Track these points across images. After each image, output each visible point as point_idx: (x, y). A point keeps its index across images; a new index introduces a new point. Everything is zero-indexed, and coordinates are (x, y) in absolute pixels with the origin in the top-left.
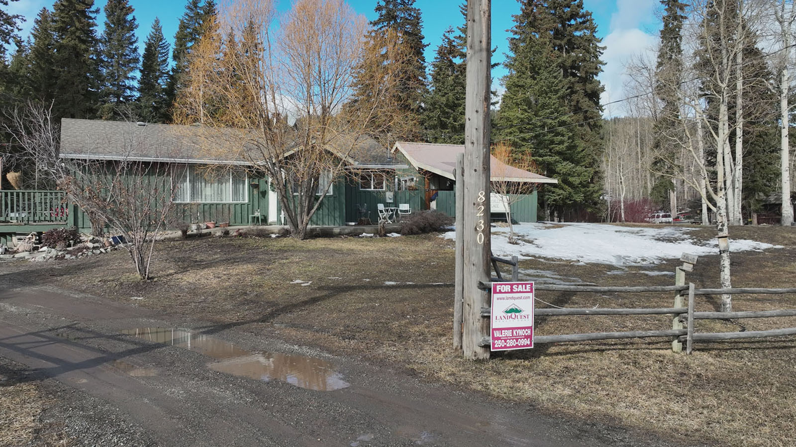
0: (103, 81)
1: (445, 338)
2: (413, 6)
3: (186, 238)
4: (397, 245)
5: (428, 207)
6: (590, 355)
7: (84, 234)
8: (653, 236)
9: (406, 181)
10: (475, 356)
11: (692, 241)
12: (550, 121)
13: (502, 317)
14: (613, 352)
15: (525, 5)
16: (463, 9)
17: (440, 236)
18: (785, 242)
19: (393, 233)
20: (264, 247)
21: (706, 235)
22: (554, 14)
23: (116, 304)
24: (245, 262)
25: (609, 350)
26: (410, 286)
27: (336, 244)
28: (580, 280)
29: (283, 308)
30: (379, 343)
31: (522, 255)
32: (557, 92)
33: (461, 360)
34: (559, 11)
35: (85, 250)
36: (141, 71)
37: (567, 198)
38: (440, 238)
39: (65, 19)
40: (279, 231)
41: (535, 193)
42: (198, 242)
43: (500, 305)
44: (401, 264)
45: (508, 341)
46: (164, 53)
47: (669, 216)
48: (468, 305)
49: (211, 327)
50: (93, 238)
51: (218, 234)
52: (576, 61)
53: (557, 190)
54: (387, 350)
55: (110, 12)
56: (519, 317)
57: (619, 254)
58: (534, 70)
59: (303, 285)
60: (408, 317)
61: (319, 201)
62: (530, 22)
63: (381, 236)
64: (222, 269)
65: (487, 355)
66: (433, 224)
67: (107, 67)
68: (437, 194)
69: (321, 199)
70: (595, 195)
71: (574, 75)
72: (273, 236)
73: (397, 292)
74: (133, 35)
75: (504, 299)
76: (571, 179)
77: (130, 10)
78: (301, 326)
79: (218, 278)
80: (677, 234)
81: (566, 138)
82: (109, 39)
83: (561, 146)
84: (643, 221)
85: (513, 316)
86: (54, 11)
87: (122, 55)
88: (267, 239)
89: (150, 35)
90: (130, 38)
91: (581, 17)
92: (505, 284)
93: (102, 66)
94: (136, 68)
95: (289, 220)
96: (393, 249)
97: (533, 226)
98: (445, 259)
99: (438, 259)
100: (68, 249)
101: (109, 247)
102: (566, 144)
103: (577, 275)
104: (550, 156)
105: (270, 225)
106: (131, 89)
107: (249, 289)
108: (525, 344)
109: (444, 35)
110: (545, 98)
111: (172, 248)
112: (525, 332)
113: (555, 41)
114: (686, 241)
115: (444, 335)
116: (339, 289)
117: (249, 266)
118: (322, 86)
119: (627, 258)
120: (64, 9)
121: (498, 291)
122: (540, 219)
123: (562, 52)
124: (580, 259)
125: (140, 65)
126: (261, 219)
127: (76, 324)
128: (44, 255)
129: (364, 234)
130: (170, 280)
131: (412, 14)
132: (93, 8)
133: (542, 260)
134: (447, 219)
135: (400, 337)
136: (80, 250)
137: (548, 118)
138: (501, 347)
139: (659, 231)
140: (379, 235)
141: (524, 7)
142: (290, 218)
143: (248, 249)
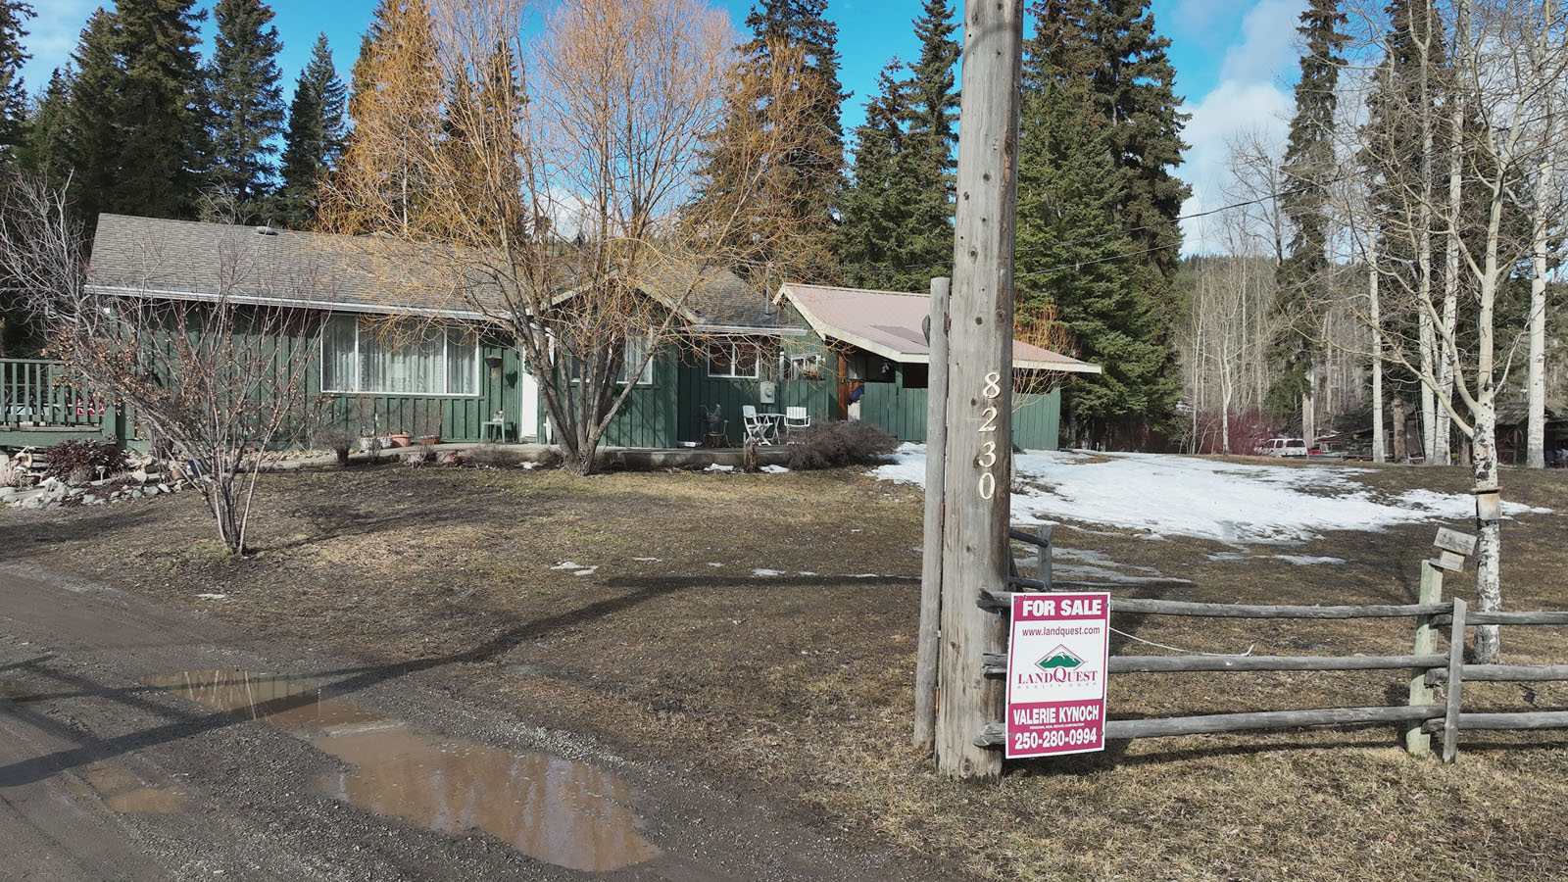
0: (210, 153)
1: (888, 710)
2: (822, 18)
3: (346, 465)
4: (780, 490)
5: (844, 415)
6: (1228, 762)
7: (136, 453)
8: (1290, 483)
9: (800, 362)
10: (967, 768)
11: (1368, 495)
12: (1086, 251)
13: (1034, 678)
14: (1279, 755)
15: (1043, 21)
16: (920, 28)
17: (869, 474)
18: (1553, 501)
19: (772, 466)
20: (505, 487)
21: (1393, 483)
22: (1097, 42)
23: (159, 610)
24: (460, 520)
25: (1268, 748)
26: (807, 581)
27: (656, 486)
28: (1158, 573)
29: (528, 626)
30: (737, 725)
31: (1034, 516)
32: (1101, 193)
33: (933, 778)
34: (1106, 36)
35: (125, 487)
36: (286, 136)
37: (1115, 404)
38: (867, 478)
39: (136, 28)
40: (540, 455)
41: (1057, 391)
42: (370, 475)
43: (1028, 647)
44: (789, 530)
45: (1047, 733)
46: (334, 103)
47: (1300, 444)
48: (953, 645)
49: (358, 670)
50: (154, 462)
51: (413, 459)
52: (1136, 136)
53: (1096, 388)
54: (756, 744)
55: (227, 17)
56: (1073, 677)
57: (1228, 518)
58: (1058, 150)
59: (577, 573)
60: (804, 652)
61: (623, 396)
62: (1053, 54)
63: (748, 472)
64: (409, 533)
65: (995, 768)
66: (854, 448)
67: (220, 127)
68: (862, 389)
69: (626, 391)
70: (1168, 400)
71: (1132, 164)
72: (528, 466)
73: (779, 593)
74: (272, 64)
75: (1038, 632)
76: (1123, 367)
77: (267, 14)
78: (563, 672)
79: (397, 553)
80: (1337, 481)
81: (1116, 286)
82: (225, 70)
83: (1106, 302)
84: (1250, 452)
85: (1060, 675)
86: (115, 12)
87: (250, 103)
88: (514, 472)
89: (309, 67)
90: (265, 70)
91: (1149, 49)
92: (1043, 599)
93: (211, 125)
94: (278, 129)
95: (558, 433)
96: (773, 499)
97: (1052, 460)
98: (879, 521)
99: (865, 520)
100: (93, 483)
101: (179, 482)
102: (1116, 297)
103: (1150, 562)
104: (1084, 319)
105: (524, 443)
106: (268, 170)
107: (459, 581)
108: (1086, 742)
109: (882, 74)
110: (1077, 205)
111: (311, 487)
112: (1086, 713)
113: (1098, 95)
114: (1356, 495)
115: (886, 703)
116: (657, 585)
117: (468, 529)
118: (634, 159)
119: (1244, 527)
120: (134, 9)
121: (1025, 614)
122: (1063, 444)
123: (1110, 117)
124: (1153, 528)
125: (285, 125)
126: (506, 431)
127: (49, 657)
128: (40, 495)
129: (714, 466)
130: (291, 557)
131: (820, 32)
132: (194, 10)
133: (1076, 528)
134: (882, 438)
135: (785, 705)
136: (117, 486)
137: (1083, 245)
138: (1031, 750)
139: (1300, 473)
140: (744, 468)
141: (1040, 24)
142: (562, 430)
143: (470, 493)
